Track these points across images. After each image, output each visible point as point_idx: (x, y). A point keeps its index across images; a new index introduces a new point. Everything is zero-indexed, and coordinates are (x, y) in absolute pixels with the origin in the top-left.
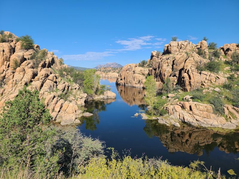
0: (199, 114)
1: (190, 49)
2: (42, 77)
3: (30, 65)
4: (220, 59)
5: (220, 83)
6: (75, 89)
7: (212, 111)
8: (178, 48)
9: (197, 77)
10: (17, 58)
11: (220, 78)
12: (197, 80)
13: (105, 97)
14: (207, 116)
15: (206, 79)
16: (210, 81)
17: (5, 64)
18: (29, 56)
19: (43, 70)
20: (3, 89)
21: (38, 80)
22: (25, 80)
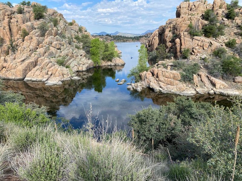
0: (164, 80)
1: (203, 10)
2: (46, 44)
3: (37, 34)
4: (234, 21)
5: (213, 49)
6: (81, 55)
7: (180, 78)
8: (188, 9)
9: (188, 43)
10: (25, 28)
11: (213, 44)
12: (188, 46)
13: (113, 64)
14: (171, 83)
15: (198, 45)
16: (202, 47)
17: (19, 33)
18: (39, 25)
19: (49, 38)
20: (15, 55)
21: (42, 47)
22: (31, 47)
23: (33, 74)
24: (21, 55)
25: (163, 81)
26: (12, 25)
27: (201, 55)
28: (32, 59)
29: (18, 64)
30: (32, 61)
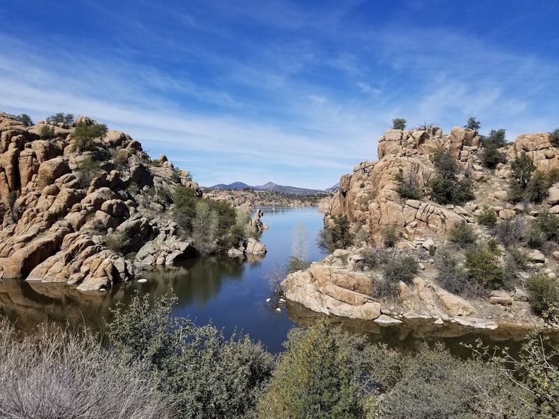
0: (334, 292)
3: (71, 183)
4: (497, 171)
5: (447, 228)
6: (167, 232)
8: (401, 144)
9: (395, 213)
10: (48, 168)
11: (448, 217)
12: (395, 219)
14: (349, 299)
15: (415, 218)
16: (425, 224)
17: (33, 179)
18: (81, 164)
19: (97, 191)
20: (14, 225)
21: (79, 210)
22: (53, 210)
23: (44, 270)
24: (28, 226)
25: (332, 293)
26: (22, 161)
27: (423, 239)
28: (49, 236)
29: (15, 245)
30: (49, 239)
